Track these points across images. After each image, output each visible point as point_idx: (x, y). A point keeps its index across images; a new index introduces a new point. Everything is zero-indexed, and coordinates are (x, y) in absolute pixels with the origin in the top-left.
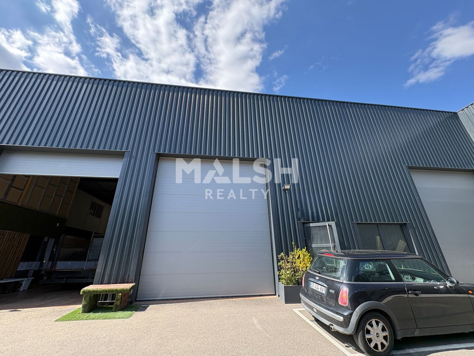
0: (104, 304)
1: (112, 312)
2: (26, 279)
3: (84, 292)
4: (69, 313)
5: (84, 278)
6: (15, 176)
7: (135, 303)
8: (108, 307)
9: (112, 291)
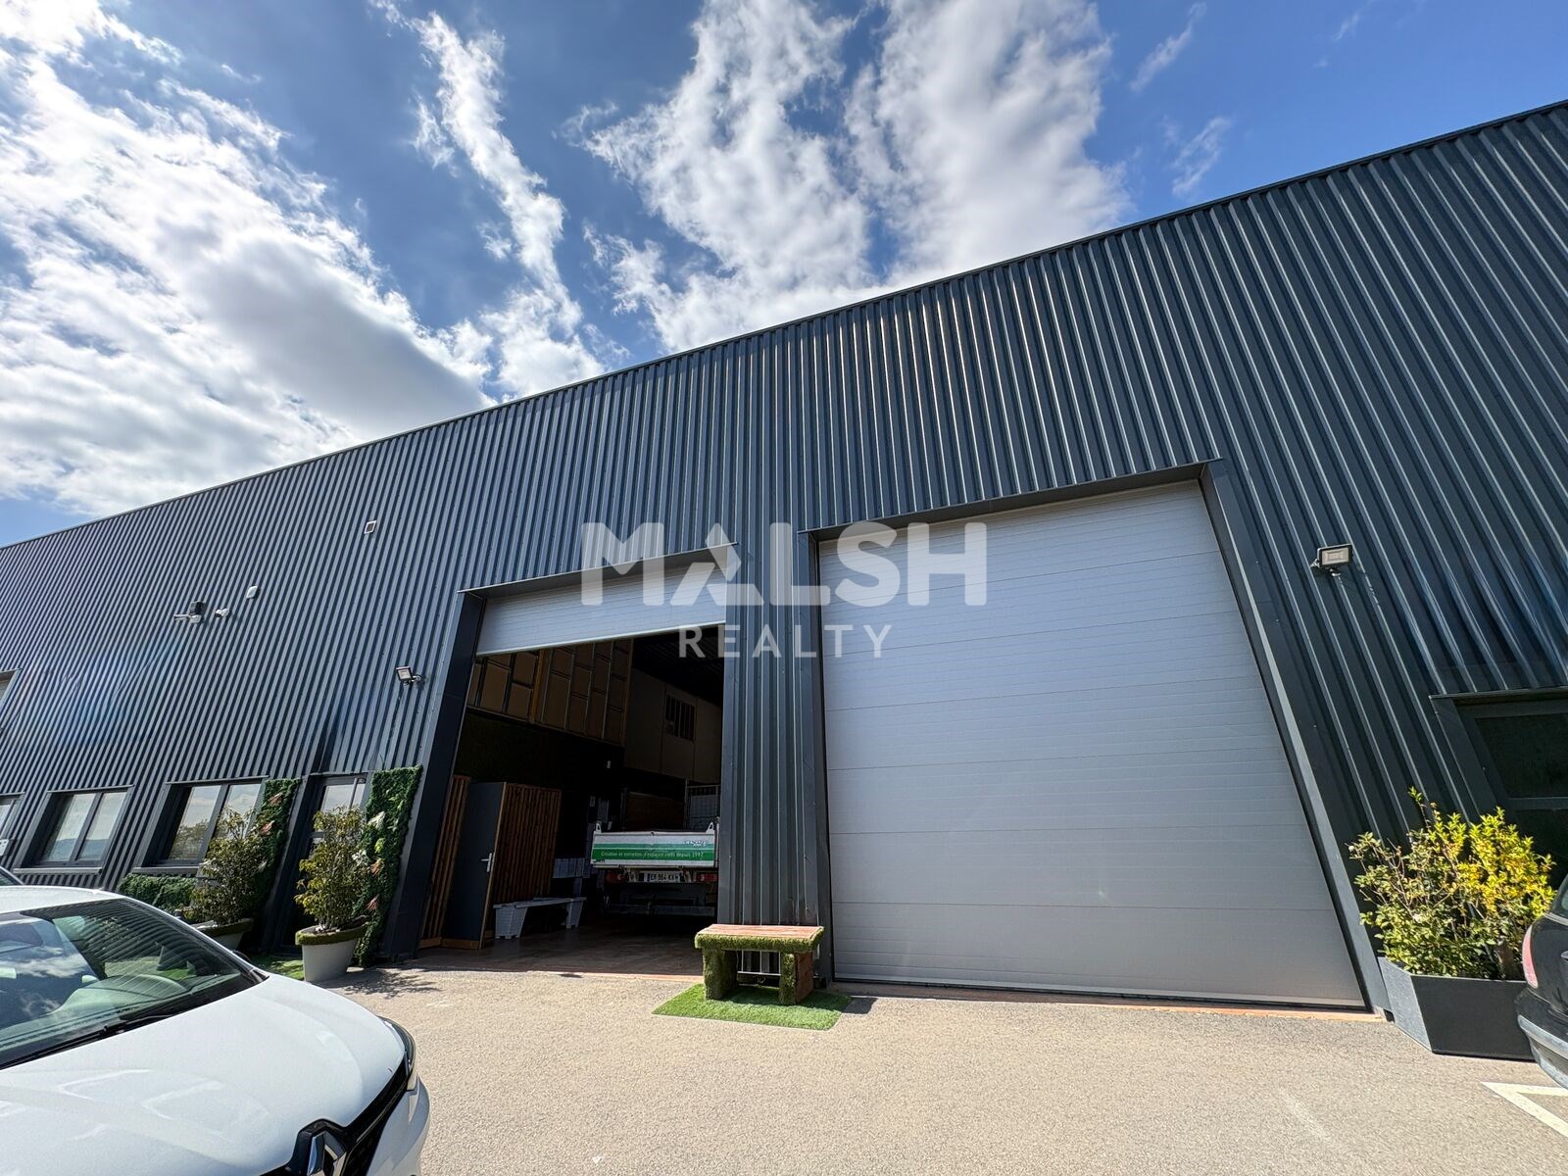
0: (755, 979)
1: (780, 1005)
2: (572, 900)
3: (701, 941)
4: (679, 996)
5: (688, 903)
6: (514, 655)
7: (832, 987)
8: (766, 990)
9: (766, 944)
